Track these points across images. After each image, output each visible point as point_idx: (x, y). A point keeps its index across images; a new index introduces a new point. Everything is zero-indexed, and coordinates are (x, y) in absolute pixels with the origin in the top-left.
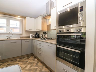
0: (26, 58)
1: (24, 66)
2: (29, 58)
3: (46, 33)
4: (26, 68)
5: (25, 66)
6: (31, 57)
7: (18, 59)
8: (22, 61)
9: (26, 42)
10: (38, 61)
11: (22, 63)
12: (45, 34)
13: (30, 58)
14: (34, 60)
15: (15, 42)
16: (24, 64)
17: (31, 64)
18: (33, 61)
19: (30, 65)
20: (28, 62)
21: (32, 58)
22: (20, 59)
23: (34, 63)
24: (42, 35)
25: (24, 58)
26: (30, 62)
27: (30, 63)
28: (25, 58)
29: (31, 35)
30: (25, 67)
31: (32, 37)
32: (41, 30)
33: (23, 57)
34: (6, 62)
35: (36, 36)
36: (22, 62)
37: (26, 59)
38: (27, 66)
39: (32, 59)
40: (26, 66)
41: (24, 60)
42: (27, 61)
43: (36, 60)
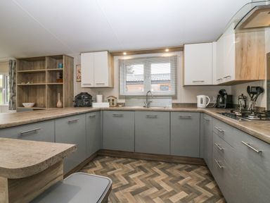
0: (183, 166)
1: (168, 189)
2: (189, 170)
3: (261, 90)
4: (171, 196)
5: (171, 189)
6: (198, 169)
7: (163, 163)
8: (168, 170)
9: (181, 118)
10: (217, 193)
11: (167, 176)
12: (254, 93)
13: (192, 172)
14: (202, 184)
15: (156, 117)
16: (170, 181)
17: (188, 192)
18: (199, 185)
19: (183, 194)
20: (181, 182)
21: (199, 173)
22: (166, 165)
23: (199, 194)
24: (245, 99)
25: (177, 164)
26: (189, 184)
27: (186, 188)
28: (180, 166)
29: (199, 97)
30: (168, 193)
31: (204, 105)
32: (233, 78)
33: (175, 161)
34: (138, 159)
35: (221, 100)
36: (169, 174)
37: (180, 170)
38: (176, 193)
39: (199, 179)
40: (173, 193)
41: (175, 171)
42: (182, 178)
43: (211, 186)
